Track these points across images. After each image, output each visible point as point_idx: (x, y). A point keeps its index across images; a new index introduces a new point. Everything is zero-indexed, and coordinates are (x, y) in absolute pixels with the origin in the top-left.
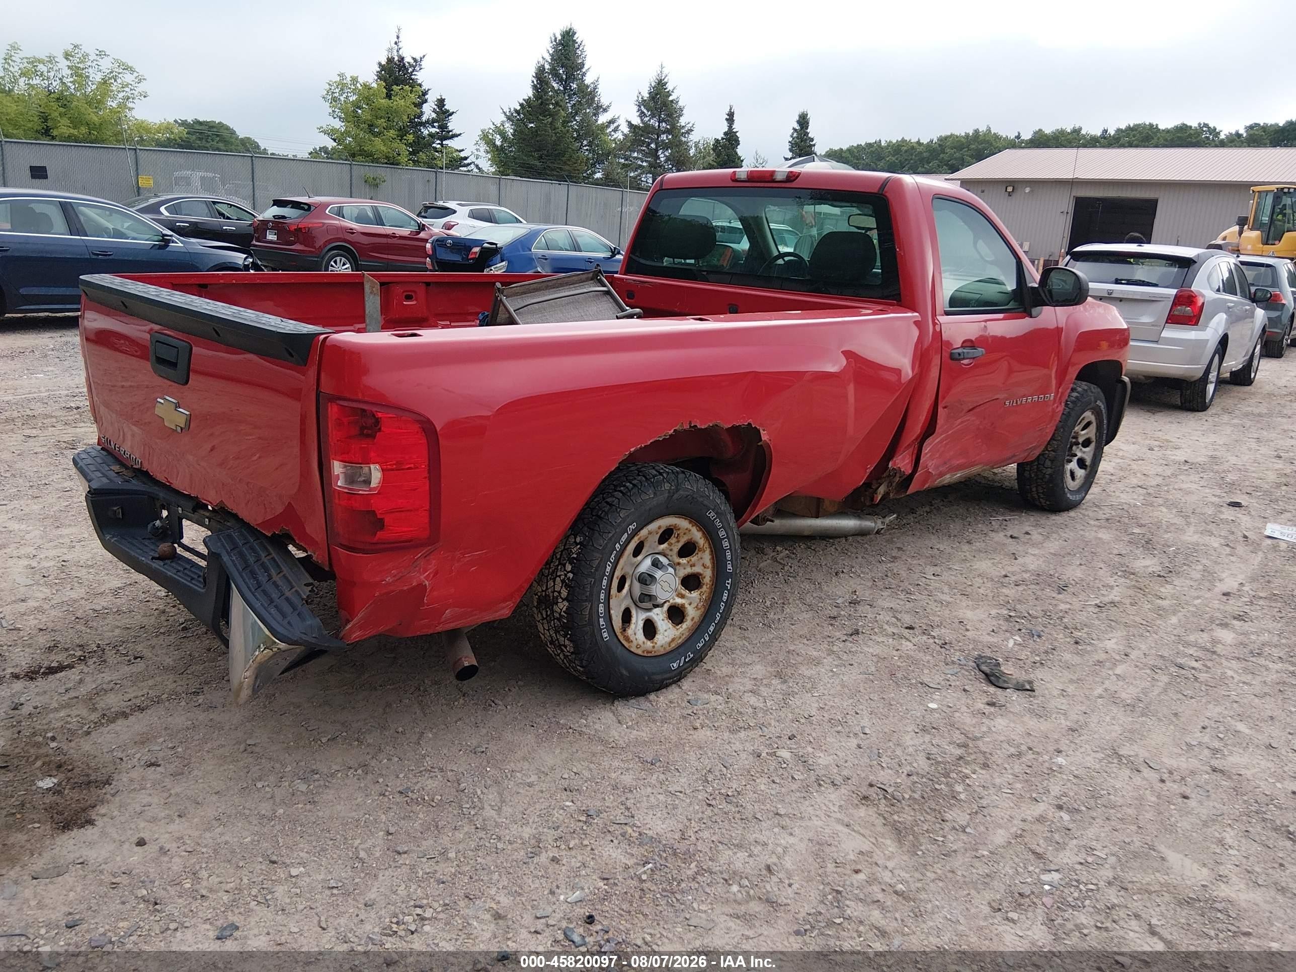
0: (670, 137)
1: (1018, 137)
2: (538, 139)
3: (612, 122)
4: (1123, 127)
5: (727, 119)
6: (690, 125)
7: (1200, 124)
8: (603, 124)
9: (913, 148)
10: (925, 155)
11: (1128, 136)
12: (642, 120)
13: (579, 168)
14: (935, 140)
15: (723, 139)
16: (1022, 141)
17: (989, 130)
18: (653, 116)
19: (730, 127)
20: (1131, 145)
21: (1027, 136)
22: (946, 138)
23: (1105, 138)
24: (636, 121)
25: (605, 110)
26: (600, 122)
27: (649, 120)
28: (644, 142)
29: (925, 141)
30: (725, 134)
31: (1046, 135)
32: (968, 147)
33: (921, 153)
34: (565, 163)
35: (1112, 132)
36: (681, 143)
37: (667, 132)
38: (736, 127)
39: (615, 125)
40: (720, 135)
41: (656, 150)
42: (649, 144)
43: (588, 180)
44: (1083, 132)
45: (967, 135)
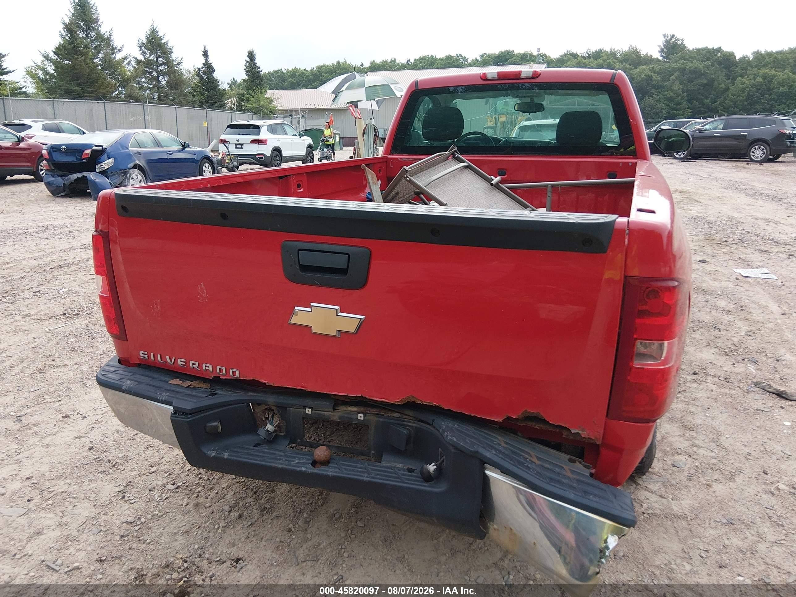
0: (166, 67)
1: (362, 65)
2: (76, 71)
3: (125, 58)
4: (418, 58)
5: (203, 55)
6: (179, 59)
7: (457, 55)
8: (120, 60)
9: (303, 73)
10: (311, 77)
11: (421, 63)
12: (144, 57)
13: (110, 90)
14: (315, 68)
15: (202, 68)
16: (365, 68)
17: (345, 61)
18: (152, 53)
19: (206, 60)
20: (423, 68)
21: (367, 65)
22: (321, 67)
23: (409, 65)
24: (141, 57)
25: (119, 50)
26: (117, 59)
27: (149, 57)
28: (148, 72)
29: (309, 69)
30: (204, 64)
31: (378, 64)
32: (335, 72)
33: (308, 76)
34: (99, 88)
35: (412, 61)
36: (175, 72)
37: (164, 64)
38: (210, 60)
39: (128, 60)
40: (200, 66)
41: (158, 77)
42: (151, 73)
43: (117, 98)
44: (397, 61)
45: (333, 65)
